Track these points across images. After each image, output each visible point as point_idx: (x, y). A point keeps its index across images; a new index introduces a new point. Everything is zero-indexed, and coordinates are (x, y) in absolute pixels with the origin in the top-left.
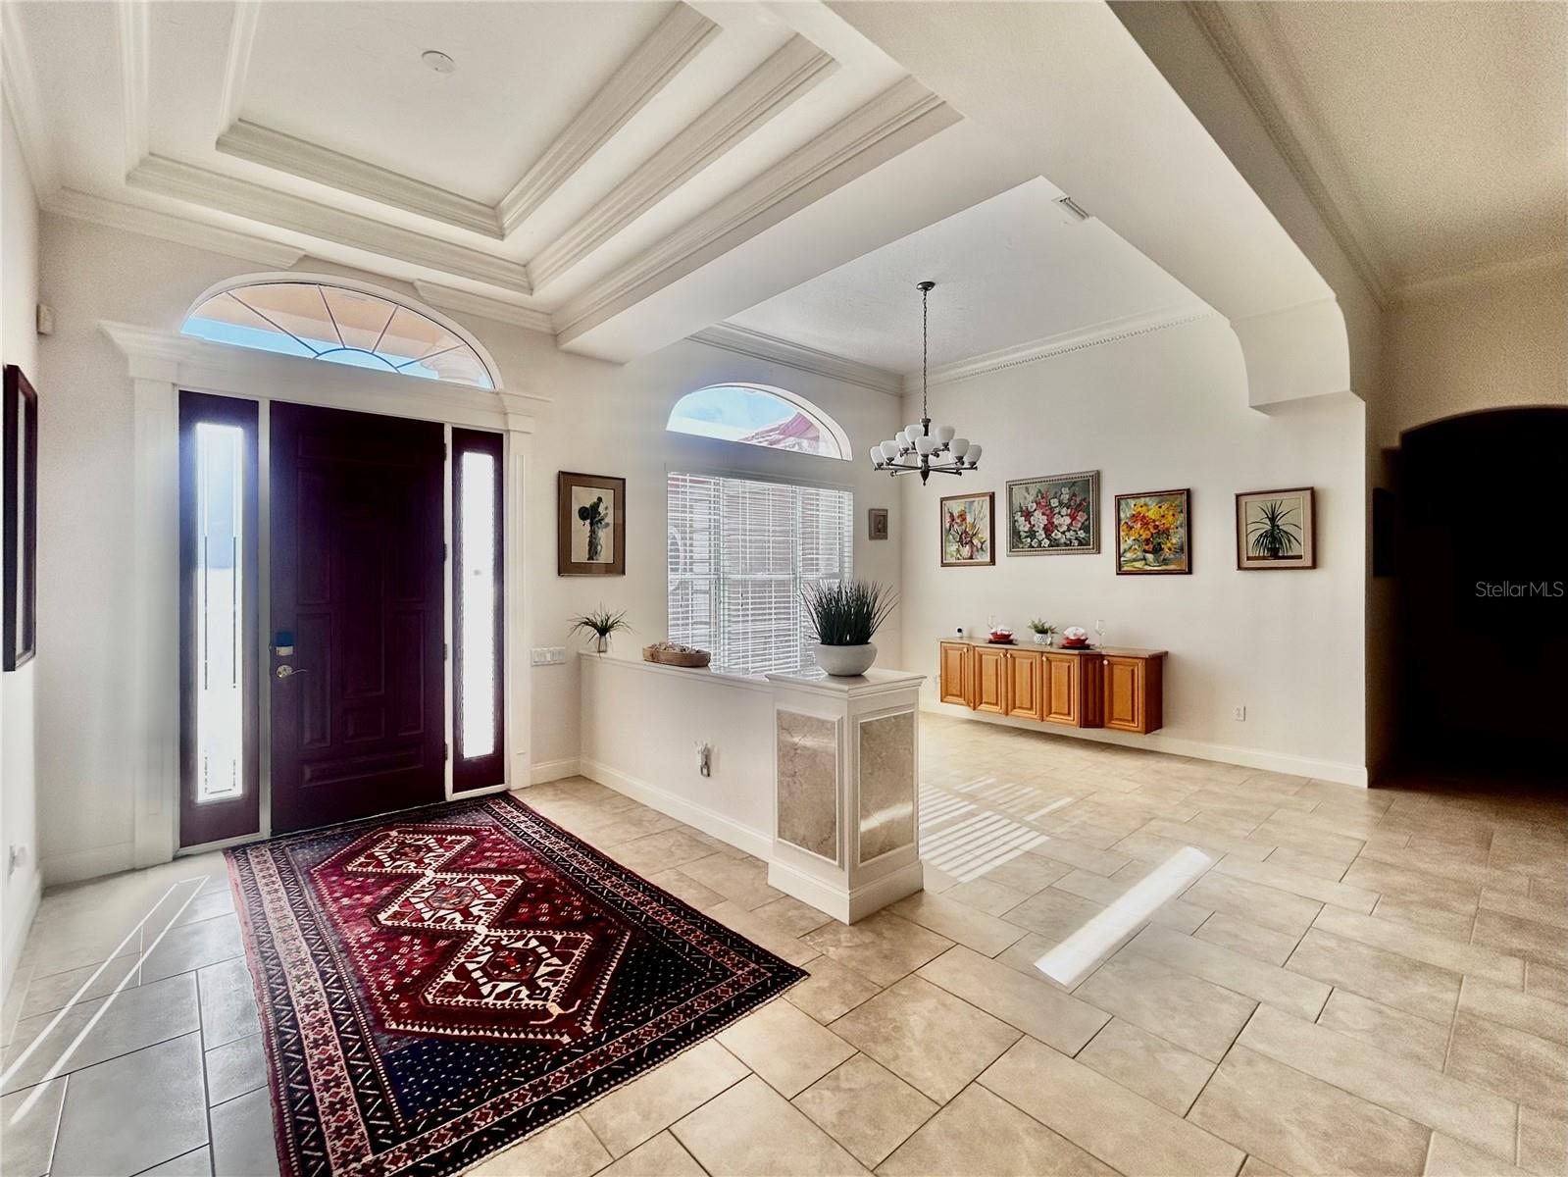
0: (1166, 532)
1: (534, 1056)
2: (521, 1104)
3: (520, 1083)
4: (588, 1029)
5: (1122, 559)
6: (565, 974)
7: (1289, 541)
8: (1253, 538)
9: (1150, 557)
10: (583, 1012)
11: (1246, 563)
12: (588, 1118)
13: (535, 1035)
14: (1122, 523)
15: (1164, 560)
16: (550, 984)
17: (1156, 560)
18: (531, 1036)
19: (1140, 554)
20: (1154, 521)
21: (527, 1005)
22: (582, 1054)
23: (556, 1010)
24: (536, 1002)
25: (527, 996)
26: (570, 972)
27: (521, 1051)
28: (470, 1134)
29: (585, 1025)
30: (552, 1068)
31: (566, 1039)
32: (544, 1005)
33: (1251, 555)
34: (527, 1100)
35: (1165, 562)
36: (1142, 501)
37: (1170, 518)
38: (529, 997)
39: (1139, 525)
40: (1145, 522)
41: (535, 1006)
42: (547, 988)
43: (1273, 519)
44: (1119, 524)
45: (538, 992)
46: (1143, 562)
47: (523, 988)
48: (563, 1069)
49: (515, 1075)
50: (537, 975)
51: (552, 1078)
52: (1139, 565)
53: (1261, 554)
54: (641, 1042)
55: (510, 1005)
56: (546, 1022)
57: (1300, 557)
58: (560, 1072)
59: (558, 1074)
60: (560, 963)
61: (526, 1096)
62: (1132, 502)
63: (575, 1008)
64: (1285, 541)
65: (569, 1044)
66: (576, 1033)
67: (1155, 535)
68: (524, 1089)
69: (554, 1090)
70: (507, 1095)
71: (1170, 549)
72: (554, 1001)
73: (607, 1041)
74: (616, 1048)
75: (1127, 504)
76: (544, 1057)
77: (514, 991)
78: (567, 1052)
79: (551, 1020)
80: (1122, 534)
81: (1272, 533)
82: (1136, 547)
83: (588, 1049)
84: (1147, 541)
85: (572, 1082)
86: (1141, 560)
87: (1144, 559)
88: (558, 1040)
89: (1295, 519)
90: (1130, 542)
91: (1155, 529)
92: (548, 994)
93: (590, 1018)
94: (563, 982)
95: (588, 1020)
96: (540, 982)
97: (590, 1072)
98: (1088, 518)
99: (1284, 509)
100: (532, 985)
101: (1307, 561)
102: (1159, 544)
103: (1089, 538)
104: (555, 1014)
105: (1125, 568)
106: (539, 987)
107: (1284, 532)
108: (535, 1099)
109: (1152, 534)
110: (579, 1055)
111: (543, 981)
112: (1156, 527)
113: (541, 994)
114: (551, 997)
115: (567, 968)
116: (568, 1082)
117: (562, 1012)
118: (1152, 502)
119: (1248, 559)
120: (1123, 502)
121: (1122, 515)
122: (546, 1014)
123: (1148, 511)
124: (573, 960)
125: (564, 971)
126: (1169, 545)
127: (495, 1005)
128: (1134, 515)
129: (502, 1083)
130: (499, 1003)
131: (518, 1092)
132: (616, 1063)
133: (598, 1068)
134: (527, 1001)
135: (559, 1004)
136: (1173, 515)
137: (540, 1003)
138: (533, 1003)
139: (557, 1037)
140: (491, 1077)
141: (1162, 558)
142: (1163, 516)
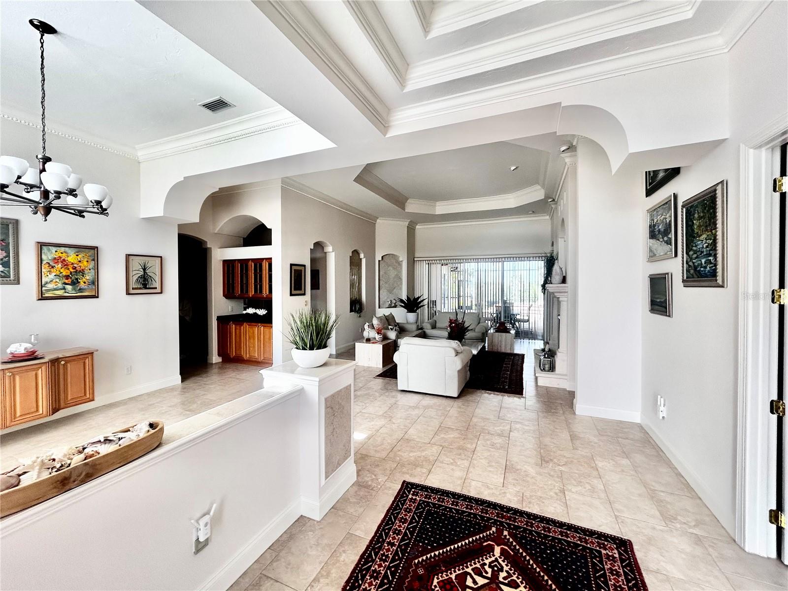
0: (82, 272)
1: (523, 537)
2: (540, 525)
3: (535, 532)
4: (494, 529)
5: (44, 288)
6: (474, 566)
7: (152, 281)
8: (135, 278)
9: (69, 287)
10: (488, 538)
11: (132, 291)
12: (521, 506)
13: (515, 546)
14: (44, 262)
15: (80, 289)
16: (486, 567)
17: (74, 289)
18: (518, 547)
19: (60, 285)
20: (72, 264)
21: (507, 565)
22: (505, 523)
23: (497, 550)
24: (501, 562)
25: (502, 571)
26: (471, 565)
27: (526, 544)
28: (562, 530)
29: (493, 532)
30: (520, 527)
31: (506, 533)
32: (500, 558)
33: (134, 287)
34: (536, 524)
35: (81, 290)
36: (63, 249)
37: (85, 263)
38: (502, 570)
39: (60, 266)
40: (65, 264)
41: (504, 561)
42: (490, 566)
43: (144, 269)
44: (41, 263)
45: (496, 569)
46: (63, 291)
47: (501, 579)
48: (516, 524)
49: (535, 537)
50: (486, 581)
51: (522, 524)
52: (60, 293)
53: (139, 287)
54: (482, 509)
55: (514, 574)
56: (506, 548)
57: (156, 288)
58: (518, 523)
59: (520, 524)
60: (468, 576)
61: (536, 526)
62: (53, 249)
63: (489, 542)
64: (150, 280)
65: (506, 530)
66: (500, 532)
67: (73, 273)
68: (535, 529)
69: (525, 520)
70: (543, 532)
71: (85, 283)
72: (494, 556)
73: (492, 519)
74: (492, 514)
75: (49, 250)
76: (519, 534)
77: (506, 582)
78: (509, 528)
79: (504, 547)
80: (43, 270)
81: (144, 276)
82: (58, 280)
83: (501, 523)
84: (67, 277)
85: (517, 517)
86: (61, 289)
87: (64, 289)
88: (509, 535)
89: (154, 270)
90: (52, 276)
91: (73, 269)
92: (493, 562)
93: (488, 533)
94: (479, 562)
95: (490, 532)
96: (489, 575)
97: (509, 515)
98: (8, 256)
99: (149, 265)
100: (495, 575)
101: (158, 290)
102: (77, 279)
103: (9, 272)
104: (499, 548)
105: (46, 295)
106: (493, 571)
107: (150, 276)
108: (534, 522)
109: (71, 273)
110: (506, 523)
111: (487, 573)
112: (75, 268)
113: (496, 566)
114: (493, 559)
115: (469, 570)
116: (518, 519)
117: (496, 546)
118: (71, 252)
119: (133, 289)
120: (45, 248)
121: (44, 257)
122: (503, 552)
123: (68, 256)
124: (461, 571)
125: (473, 570)
126: (84, 280)
127: (522, 583)
128: (55, 258)
129: (542, 538)
130: (519, 581)
131: (538, 530)
132: (498, 510)
133: (505, 514)
134: (506, 568)
135: (493, 552)
136: (87, 261)
137: (500, 560)
138: (503, 564)
139: (508, 537)
140: (545, 544)
141: (79, 288)
142: (80, 261)
